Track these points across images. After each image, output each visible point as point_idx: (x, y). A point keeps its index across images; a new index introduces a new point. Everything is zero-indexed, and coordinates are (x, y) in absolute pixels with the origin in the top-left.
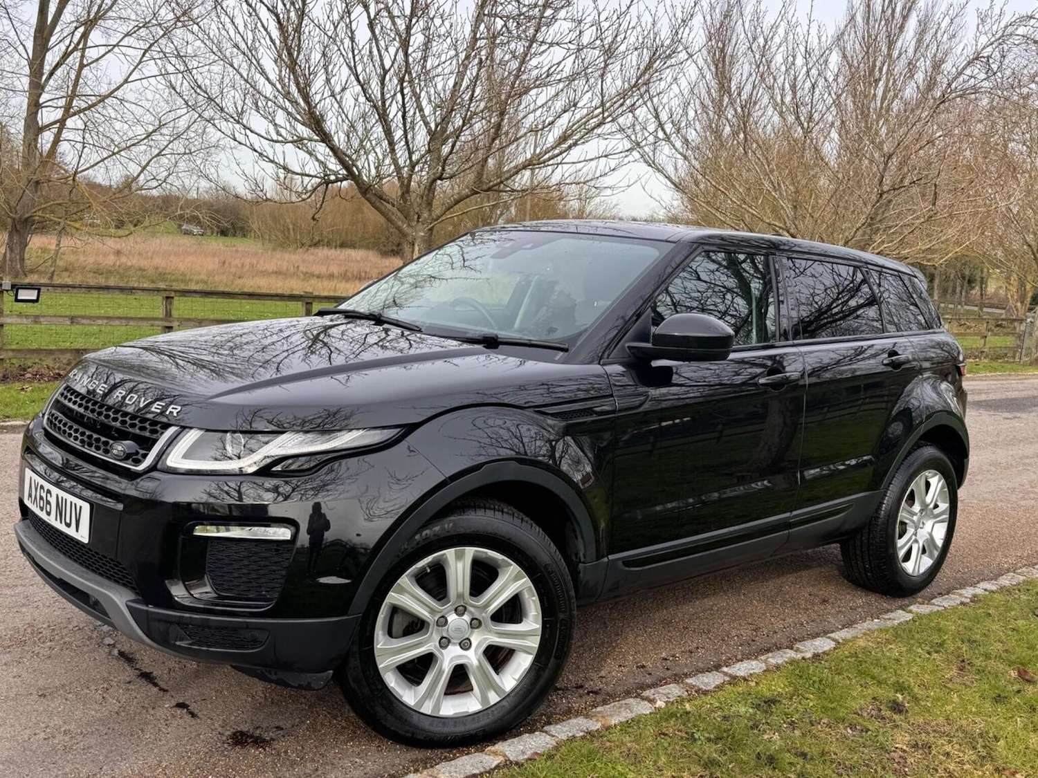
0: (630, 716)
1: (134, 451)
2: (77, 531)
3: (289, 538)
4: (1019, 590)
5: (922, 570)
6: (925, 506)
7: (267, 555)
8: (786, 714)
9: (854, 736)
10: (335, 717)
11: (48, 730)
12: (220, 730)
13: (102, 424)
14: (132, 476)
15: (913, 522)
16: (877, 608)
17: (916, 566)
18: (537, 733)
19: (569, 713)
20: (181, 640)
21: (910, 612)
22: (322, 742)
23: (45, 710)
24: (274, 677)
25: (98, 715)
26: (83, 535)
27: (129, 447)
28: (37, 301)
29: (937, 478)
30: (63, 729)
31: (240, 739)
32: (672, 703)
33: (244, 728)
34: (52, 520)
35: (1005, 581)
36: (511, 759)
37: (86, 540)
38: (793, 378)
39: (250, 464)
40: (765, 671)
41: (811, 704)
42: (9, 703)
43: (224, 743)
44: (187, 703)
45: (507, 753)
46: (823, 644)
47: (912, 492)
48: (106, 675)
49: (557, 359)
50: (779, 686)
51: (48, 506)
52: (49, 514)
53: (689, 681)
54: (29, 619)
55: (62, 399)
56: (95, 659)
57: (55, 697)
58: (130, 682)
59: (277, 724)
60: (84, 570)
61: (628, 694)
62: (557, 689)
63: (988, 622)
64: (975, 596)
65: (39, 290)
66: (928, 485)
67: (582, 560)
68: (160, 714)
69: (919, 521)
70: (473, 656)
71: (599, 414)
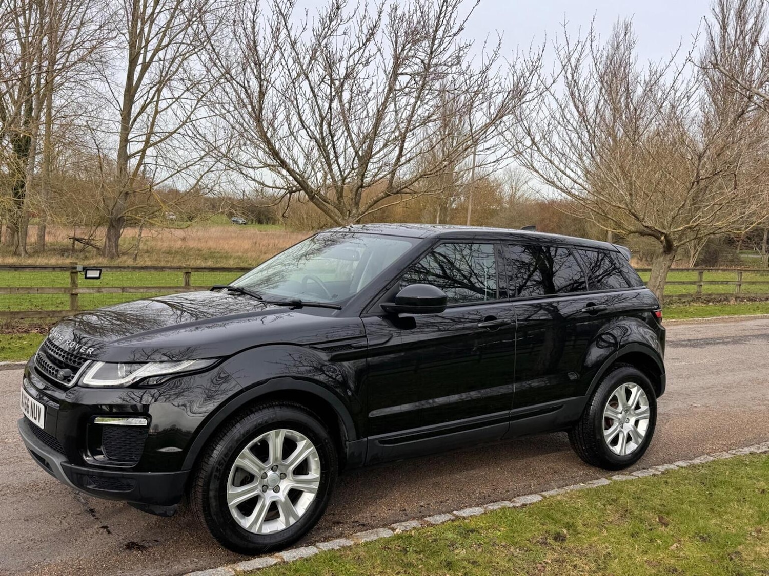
0: (375, 538)
1: (68, 375)
2: (39, 422)
3: (146, 425)
5: (628, 452)
6: (627, 408)
7: (135, 435)
8: (479, 539)
9: (519, 554)
10: (192, 536)
11: (23, 539)
12: (121, 541)
13: (57, 359)
14: (66, 389)
15: (618, 418)
17: (622, 449)
18: (310, 547)
20: (90, 485)
22: (178, 549)
23: (25, 528)
24: (148, 509)
25: (54, 531)
26: (42, 424)
27: (67, 372)
28: (99, 278)
29: (636, 388)
30: (31, 538)
31: (131, 546)
32: (406, 531)
33: (135, 541)
34: (30, 416)
36: (285, 560)
37: (42, 427)
38: (504, 322)
39: (129, 380)
40: (482, 514)
41: (500, 534)
43: (120, 548)
44: (108, 526)
45: (284, 557)
46: (533, 499)
47: (615, 396)
48: (67, 509)
49: (333, 314)
51: (28, 408)
52: (28, 412)
53: (428, 519)
54: (34, 478)
55: (44, 345)
57: (33, 521)
58: (79, 514)
59: (156, 539)
60: (43, 444)
62: (339, 523)
65: (101, 271)
66: (628, 393)
67: (346, 439)
68: (90, 531)
69: (624, 418)
70: (282, 496)
71: (356, 348)
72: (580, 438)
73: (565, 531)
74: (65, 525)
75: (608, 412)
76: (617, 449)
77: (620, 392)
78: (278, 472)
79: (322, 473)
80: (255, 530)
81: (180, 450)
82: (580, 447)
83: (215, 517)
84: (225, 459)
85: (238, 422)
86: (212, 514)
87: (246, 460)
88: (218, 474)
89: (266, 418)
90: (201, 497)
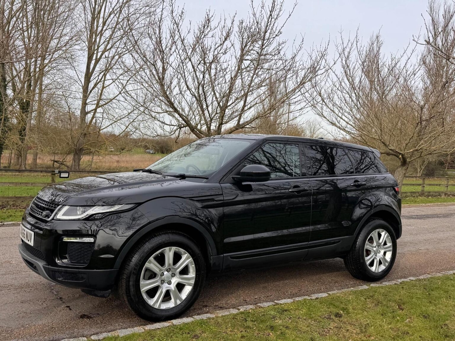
0: (228, 314)
1: (48, 214)
3: (93, 241)
4: (425, 280)
5: (380, 270)
6: (379, 244)
7: (86, 248)
8: (289, 315)
9: (314, 323)
10: (120, 312)
12: (78, 314)
14: (46, 222)
15: (374, 250)
16: (357, 284)
17: (376, 269)
20: (60, 278)
21: (370, 286)
22: (111, 318)
23: (21, 306)
24: (93, 293)
25: (38, 308)
26: (32, 243)
28: (68, 177)
29: (384, 232)
31: (83, 317)
32: (247, 310)
33: (86, 314)
34: (25, 240)
35: (422, 277)
37: (33, 245)
38: (304, 189)
39: (83, 216)
40: (291, 302)
42: (10, 304)
43: (77, 317)
44: (70, 306)
46: (323, 295)
48: (46, 297)
49: (203, 181)
51: (24, 235)
53: (259, 304)
55: (35, 201)
57: (26, 303)
58: (53, 300)
59: (98, 313)
60: (33, 256)
62: (207, 306)
64: (403, 282)
65: (69, 173)
66: (380, 236)
68: (59, 309)
69: (377, 250)
70: (173, 287)
71: (217, 201)
72: (351, 261)
73: (342, 312)
74: (45, 305)
75: (367, 246)
76: (373, 269)
77: (374, 234)
78: (170, 273)
79: (196, 275)
80: (157, 306)
81: (113, 256)
82: (351, 267)
83: (132, 297)
84: (139, 263)
85: (147, 241)
86: (131, 295)
87: (152, 264)
88: (135, 271)
89: (164, 240)
90: (125, 285)
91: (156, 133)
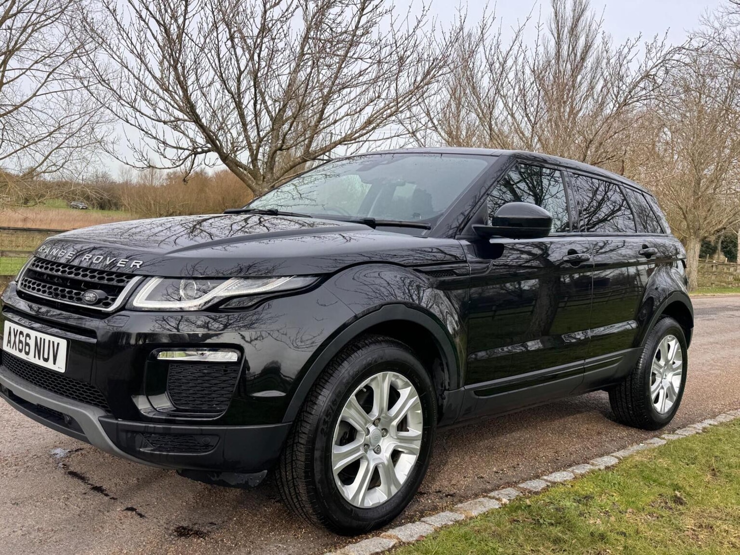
0: (485, 510)
1: (104, 297)
2: (54, 364)
3: (236, 360)
4: (734, 425)
5: (666, 410)
6: (667, 361)
7: (217, 375)
8: (601, 506)
9: (654, 520)
10: (256, 515)
11: (24, 529)
12: (165, 525)
13: (72, 280)
15: (660, 373)
16: (637, 437)
17: (662, 406)
18: (417, 523)
19: (435, 510)
20: (145, 446)
21: (664, 439)
22: (249, 533)
23: (19, 514)
24: (215, 479)
25: (63, 517)
26: (60, 366)
27: (99, 294)
29: (674, 341)
30: (36, 528)
31: (183, 532)
32: (514, 500)
34: (32, 359)
35: (721, 418)
36: (403, 540)
37: (63, 370)
38: (583, 258)
39: (204, 301)
40: (574, 478)
41: (617, 499)
43: (170, 535)
44: (135, 507)
45: (399, 536)
46: (610, 460)
47: (659, 350)
48: (65, 489)
49: (423, 234)
50: (589, 488)
51: (27, 348)
52: (27, 353)
53: (521, 485)
55: (34, 268)
56: (54, 478)
57: (26, 505)
58: (85, 494)
61: (476, 496)
62: (422, 494)
63: (721, 445)
64: (704, 428)
66: (669, 346)
67: (447, 388)
68: (114, 515)
70: (384, 458)
71: (458, 275)
75: (654, 366)
76: (658, 406)
77: (663, 345)
78: (380, 427)
79: (424, 430)
80: (358, 502)
81: (283, 394)
83: (319, 486)
84: (333, 407)
85: (345, 360)
86: (317, 481)
87: (352, 411)
88: (325, 427)
89: (376, 356)
90: (303, 459)
91: (146, 162)
